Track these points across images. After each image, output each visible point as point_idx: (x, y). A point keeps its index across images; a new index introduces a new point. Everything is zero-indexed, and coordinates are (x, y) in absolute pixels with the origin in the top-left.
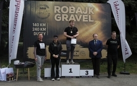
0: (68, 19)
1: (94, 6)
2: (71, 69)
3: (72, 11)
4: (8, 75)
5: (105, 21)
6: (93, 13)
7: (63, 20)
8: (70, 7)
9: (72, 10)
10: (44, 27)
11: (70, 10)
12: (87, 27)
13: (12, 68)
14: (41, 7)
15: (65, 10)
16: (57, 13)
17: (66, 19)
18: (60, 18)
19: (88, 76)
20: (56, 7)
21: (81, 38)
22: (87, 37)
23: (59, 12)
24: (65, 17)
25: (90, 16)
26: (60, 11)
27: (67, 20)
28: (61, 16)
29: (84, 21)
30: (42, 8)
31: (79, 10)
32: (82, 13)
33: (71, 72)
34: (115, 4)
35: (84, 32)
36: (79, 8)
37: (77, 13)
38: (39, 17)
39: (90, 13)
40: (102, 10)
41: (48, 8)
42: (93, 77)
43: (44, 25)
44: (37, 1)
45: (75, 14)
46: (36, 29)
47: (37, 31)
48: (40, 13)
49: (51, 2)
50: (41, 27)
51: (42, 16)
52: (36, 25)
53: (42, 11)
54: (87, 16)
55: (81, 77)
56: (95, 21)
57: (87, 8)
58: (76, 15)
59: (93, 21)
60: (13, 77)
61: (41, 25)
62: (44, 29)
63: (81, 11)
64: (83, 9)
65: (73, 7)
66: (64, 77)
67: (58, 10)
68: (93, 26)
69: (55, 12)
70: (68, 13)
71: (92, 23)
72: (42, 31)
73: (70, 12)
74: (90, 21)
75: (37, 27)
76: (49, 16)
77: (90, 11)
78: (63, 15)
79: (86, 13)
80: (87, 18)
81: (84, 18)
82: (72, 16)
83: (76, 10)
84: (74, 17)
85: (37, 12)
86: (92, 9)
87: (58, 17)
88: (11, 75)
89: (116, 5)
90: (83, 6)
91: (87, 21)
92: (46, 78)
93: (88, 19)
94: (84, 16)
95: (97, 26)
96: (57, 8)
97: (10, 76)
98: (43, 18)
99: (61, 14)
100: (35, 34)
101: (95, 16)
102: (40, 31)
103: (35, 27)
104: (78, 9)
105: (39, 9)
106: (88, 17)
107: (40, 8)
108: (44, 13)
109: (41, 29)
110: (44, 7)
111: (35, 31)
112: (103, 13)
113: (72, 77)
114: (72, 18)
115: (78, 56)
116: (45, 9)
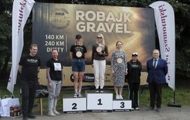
0: (95, 29)
1: (131, 11)
2: (100, 100)
3: (101, 18)
4: (12, 108)
5: (146, 32)
6: (129, 21)
7: (88, 31)
8: (98, 13)
9: (101, 16)
10: (62, 40)
11: (99, 16)
13: (18, 99)
14: (58, 12)
15: (90, 16)
16: (80, 20)
17: (92, 29)
18: (84, 27)
19: (125, 110)
20: (78, 12)
23: (83, 19)
24: (91, 26)
25: (125, 25)
26: (84, 17)
27: (94, 31)
28: (86, 25)
29: (117, 31)
30: (59, 14)
31: (111, 17)
32: (114, 21)
33: (100, 104)
34: (161, 8)
36: (110, 14)
37: (107, 20)
38: (54, 27)
39: (125, 21)
40: (142, 16)
41: (67, 13)
42: (130, 110)
43: (62, 37)
44: (51, 4)
45: (105, 21)
46: (50, 43)
47: (52, 46)
48: (55, 21)
49: (72, 5)
50: (58, 40)
52: (49, 37)
53: (59, 18)
54: (122, 25)
55: (114, 110)
56: (133, 32)
57: (121, 14)
58: (106, 24)
59: (130, 32)
60: (19, 111)
61: (57, 37)
62: (62, 44)
63: (113, 19)
64: (116, 15)
65: (102, 13)
66: (91, 111)
67: (82, 17)
68: (129, 39)
69: (77, 19)
70: (95, 21)
71: (129, 35)
72: (58, 46)
73: (98, 19)
74: (126, 31)
75: (51, 40)
76: (68, 24)
77: (126, 18)
78: (88, 24)
79: (120, 20)
80: (122, 28)
81: (117, 28)
82: (101, 24)
83: (106, 16)
84: (103, 26)
85: (52, 18)
86: (128, 16)
87: (82, 27)
88: (17, 108)
89: (161, 11)
90: (116, 11)
91: (122, 32)
92: (66, 112)
93: (123, 30)
94: (117, 25)
95: (135, 39)
96: (80, 14)
97: (15, 110)
98: (60, 28)
99: (86, 21)
100: (49, 50)
101: (133, 26)
102: (55, 46)
103: (48, 40)
104: (109, 16)
106: (123, 27)
107: (56, 14)
108: (61, 20)
109: (57, 43)
110: (61, 12)
111: (49, 46)
112: (144, 20)
113: (102, 111)
114: (101, 27)
115: (109, 81)
116: (63, 14)
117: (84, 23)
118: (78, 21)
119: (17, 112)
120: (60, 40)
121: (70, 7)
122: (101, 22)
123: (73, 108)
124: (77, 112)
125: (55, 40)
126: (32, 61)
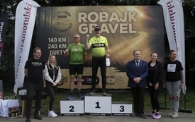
1: (136, 10)
2: (98, 103)
3: (104, 19)
4: (10, 109)
5: (154, 31)
6: (135, 20)
7: (91, 32)
8: (101, 14)
9: (104, 17)
10: (64, 43)
11: (101, 17)
12: (127, 41)
13: (18, 100)
14: (60, 15)
15: (93, 17)
16: (82, 22)
18: (87, 29)
19: (124, 114)
20: (80, 14)
21: (118, 57)
22: (127, 56)
23: (85, 21)
25: (130, 25)
26: (87, 19)
28: (88, 27)
29: (121, 32)
30: (62, 17)
31: (114, 17)
32: (118, 21)
33: (98, 107)
34: (169, 5)
35: (121, 49)
36: (114, 14)
37: (111, 20)
38: (57, 30)
39: (130, 21)
40: (149, 15)
41: (70, 15)
42: (131, 114)
43: (64, 40)
44: (54, 8)
45: (108, 22)
46: (53, 46)
47: (54, 49)
48: (58, 24)
49: (74, 8)
50: (60, 43)
51: (61, 27)
52: (52, 40)
53: (61, 20)
54: (126, 25)
55: (113, 114)
56: (139, 32)
57: (126, 14)
58: (110, 25)
59: (135, 32)
60: (17, 112)
61: (60, 40)
62: (64, 46)
63: (117, 19)
64: (121, 15)
65: (105, 13)
66: (88, 114)
67: (84, 19)
68: (135, 39)
69: (80, 21)
70: (98, 22)
71: (134, 36)
72: (60, 49)
73: (101, 20)
74: (131, 31)
75: (54, 43)
76: (70, 27)
77: (131, 17)
78: (91, 25)
79: (125, 20)
80: (126, 28)
81: (121, 28)
82: (104, 25)
83: (109, 17)
84: (106, 27)
85: (55, 21)
86: (134, 15)
87: (84, 29)
88: (14, 109)
89: (170, 7)
90: (120, 11)
91: (126, 32)
92: (63, 115)
93: (128, 30)
94: (121, 25)
95: (141, 39)
96: (83, 16)
98: (62, 31)
99: (88, 23)
101: (138, 25)
102: (58, 49)
103: (51, 43)
105: (56, 17)
106: (128, 27)
107: (59, 17)
108: (63, 23)
109: (60, 46)
110: (63, 15)
111: (52, 49)
112: (151, 19)
113: (100, 114)
114: (104, 28)
115: (114, 84)
116: (66, 17)
117: (86, 25)
118: (81, 23)
119: (15, 113)
120: (62, 43)
121: (72, 9)
122: (104, 23)
123: (70, 111)
124: (74, 114)
125: (58, 43)
126: (37, 64)
